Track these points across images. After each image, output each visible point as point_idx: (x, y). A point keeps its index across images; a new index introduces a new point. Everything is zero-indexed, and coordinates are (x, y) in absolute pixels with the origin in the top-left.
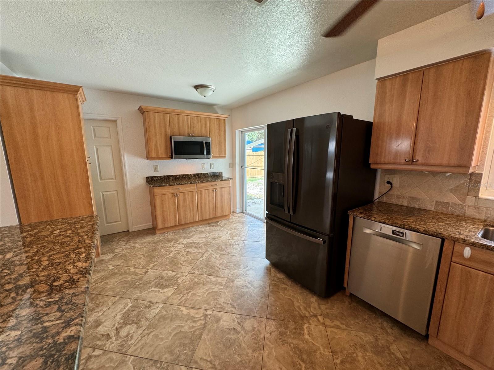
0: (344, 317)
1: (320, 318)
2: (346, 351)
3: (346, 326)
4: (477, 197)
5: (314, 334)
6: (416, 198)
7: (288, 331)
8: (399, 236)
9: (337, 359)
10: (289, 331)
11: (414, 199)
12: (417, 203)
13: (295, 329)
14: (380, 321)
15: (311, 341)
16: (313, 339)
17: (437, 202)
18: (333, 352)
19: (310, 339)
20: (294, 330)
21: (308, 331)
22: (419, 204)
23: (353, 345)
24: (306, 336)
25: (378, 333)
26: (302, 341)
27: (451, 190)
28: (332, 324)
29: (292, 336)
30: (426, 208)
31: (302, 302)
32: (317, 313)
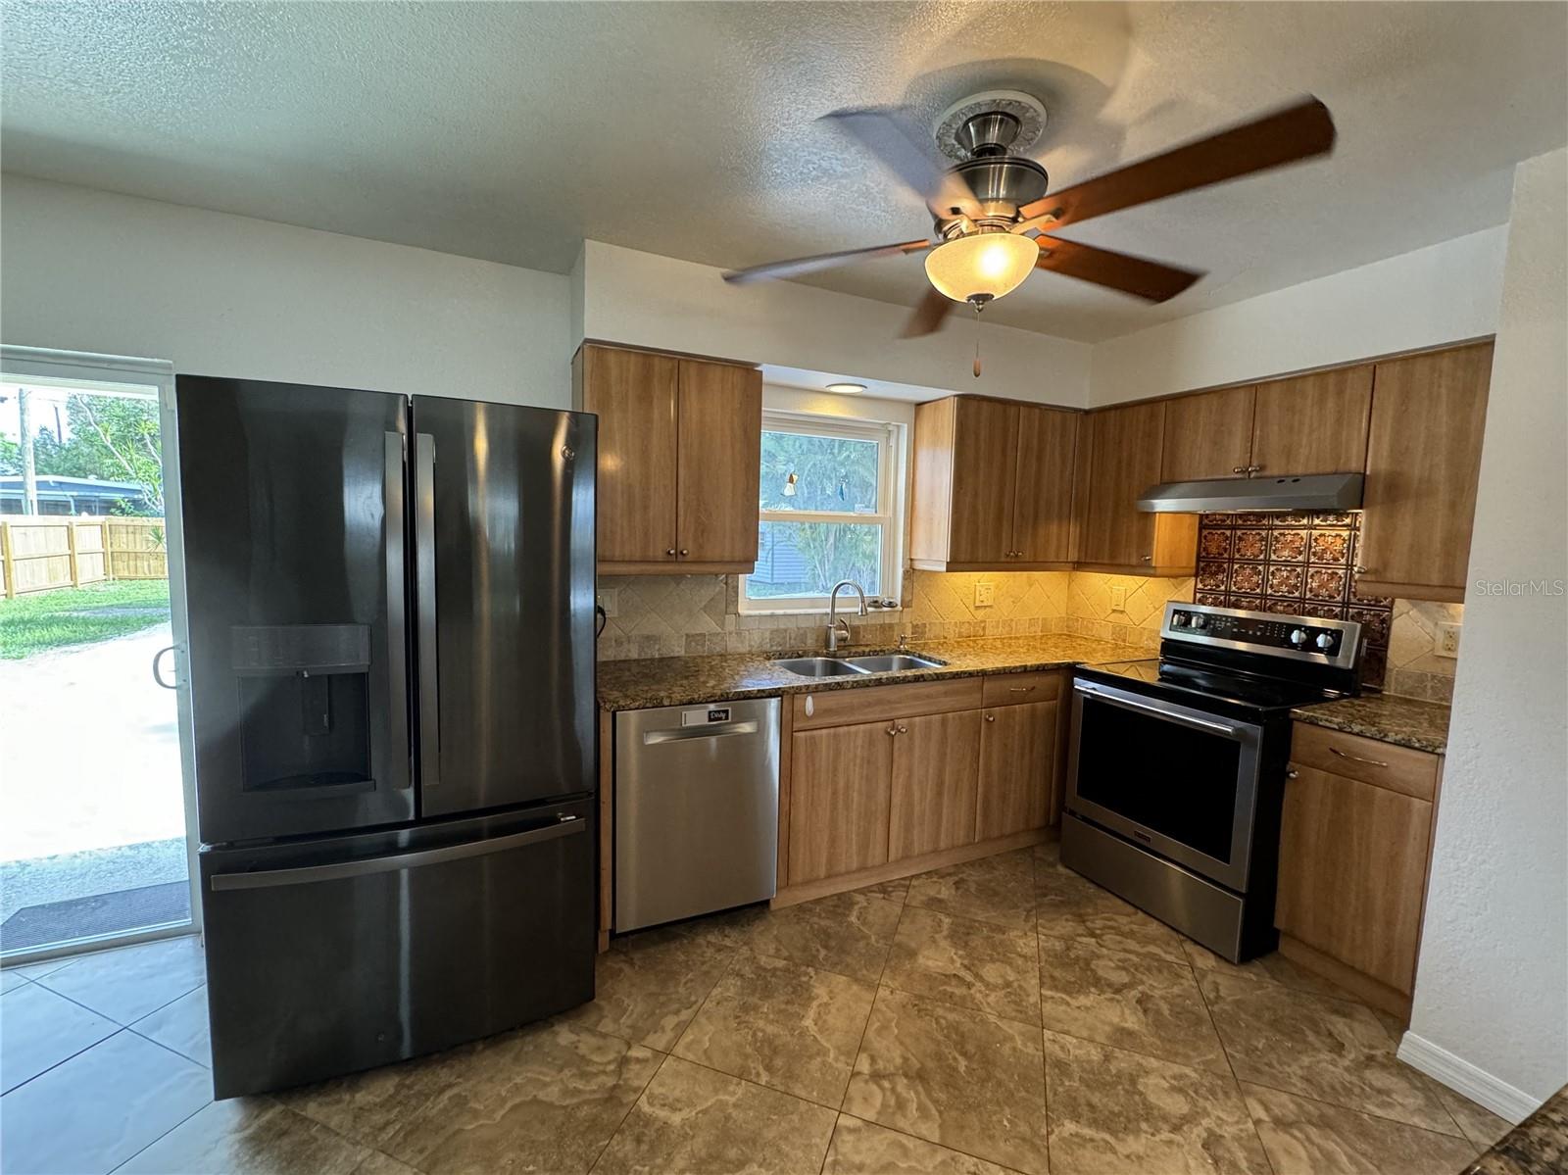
0: (662, 999)
1: (636, 1052)
2: (748, 1047)
3: (687, 1008)
4: (737, 614)
5: (677, 1093)
6: (654, 636)
7: (638, 1167)
8: (720, 719)
9: (758, 1075)
10: (638, 1162)
11: (650, 639)
12: (657, 647)
13: (639, 1141)
14: (700, 940)
15: (693, 1114)
16: (691, 1104)
17: (687, 635)
18: (742, 1075)
19: (687, 1113)
20: (644, 1147)
21: (664, 1105)
22: (659, 650)
23: (739, 1024)
24: (676, 1119)
25: (727, 962)
26: (685, 1136)
27: (705, 609)
28: (669, 1035)
29: (659, 1161)
30: (672, 655)
31: (554, 1073)
32: (619, 1052)
